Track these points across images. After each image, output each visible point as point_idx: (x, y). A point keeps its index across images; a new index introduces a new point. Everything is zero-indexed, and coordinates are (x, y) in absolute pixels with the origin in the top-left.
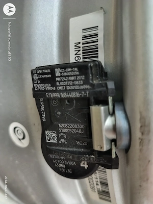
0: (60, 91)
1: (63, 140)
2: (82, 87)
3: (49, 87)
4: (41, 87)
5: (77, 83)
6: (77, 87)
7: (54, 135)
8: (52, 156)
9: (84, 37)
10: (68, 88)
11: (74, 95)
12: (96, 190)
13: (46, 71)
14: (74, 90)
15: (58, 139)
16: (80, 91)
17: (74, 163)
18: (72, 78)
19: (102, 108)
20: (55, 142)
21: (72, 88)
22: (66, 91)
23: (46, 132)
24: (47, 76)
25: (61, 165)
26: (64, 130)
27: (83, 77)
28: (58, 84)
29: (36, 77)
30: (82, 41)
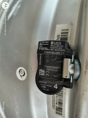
0: (52, 51)
1: (47, 74)
2: (61, 50)
3: (46, 49)
4: (43, 49)
5: (60, 48)
6: (59, 50)
7: (44, 71)
8: (40, 82)
9: (62, 33)
10: (55, 50)
11: (57, 53)
12: (55, 108)
13: (47, 42)
14: (58, 51)
15: (45, 74)
16: (60, 52)
17: (51, 86)
18: (58, 46)
19: (69, 59)
20: (43, 75)
21: (57, 50)
22: (54, 51)
23: (40, 70)
24: (46, 44)
25: (44, 87)
26: (49, 70)
27: (63, 46)
28: (51, 48)
29: (41, 44)
30: (61, 34)
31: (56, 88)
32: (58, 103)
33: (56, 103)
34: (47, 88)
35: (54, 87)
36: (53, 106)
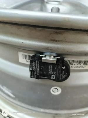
0: (37, 70)
1: (55, 73)
2: (36, 63)
3: (35, 73)
4: (35, 76)
5: (35, 64)
6: (36, 64)
7: (52, 76)
8: (60, 79)
10: (36, 67)
11: (38, 66)
12: (84, 66)
13: (31, 73)
14: (37, 65)
15: (54, 75)
16: (37, 64)
17: (63, 71)
18: (33, 65)
19: (43, 58)
20: (55, 76)
21: (36, 66)
22: (37, 68)
23: (51, 78)
24: (32, 73)
25: (64, 76)
26: (51, 72)
27: (34, 62)
28: (35, 70)
29: (32, 77)
31: (64, 67)
32: (80, 64)
33: (80, 66)
34: (65, 74)
35: (64, 69)
36: (83, 67)
